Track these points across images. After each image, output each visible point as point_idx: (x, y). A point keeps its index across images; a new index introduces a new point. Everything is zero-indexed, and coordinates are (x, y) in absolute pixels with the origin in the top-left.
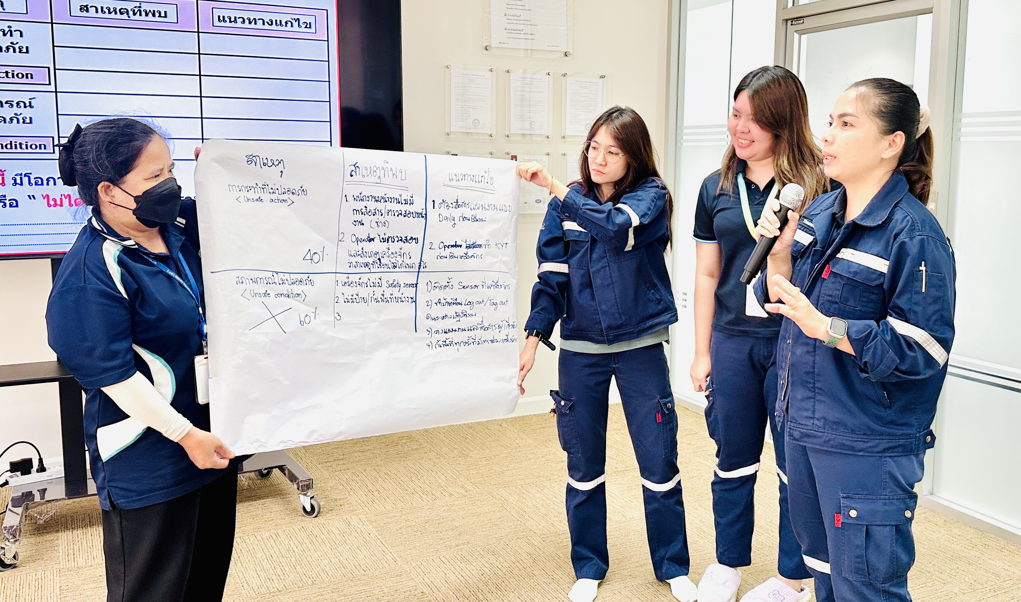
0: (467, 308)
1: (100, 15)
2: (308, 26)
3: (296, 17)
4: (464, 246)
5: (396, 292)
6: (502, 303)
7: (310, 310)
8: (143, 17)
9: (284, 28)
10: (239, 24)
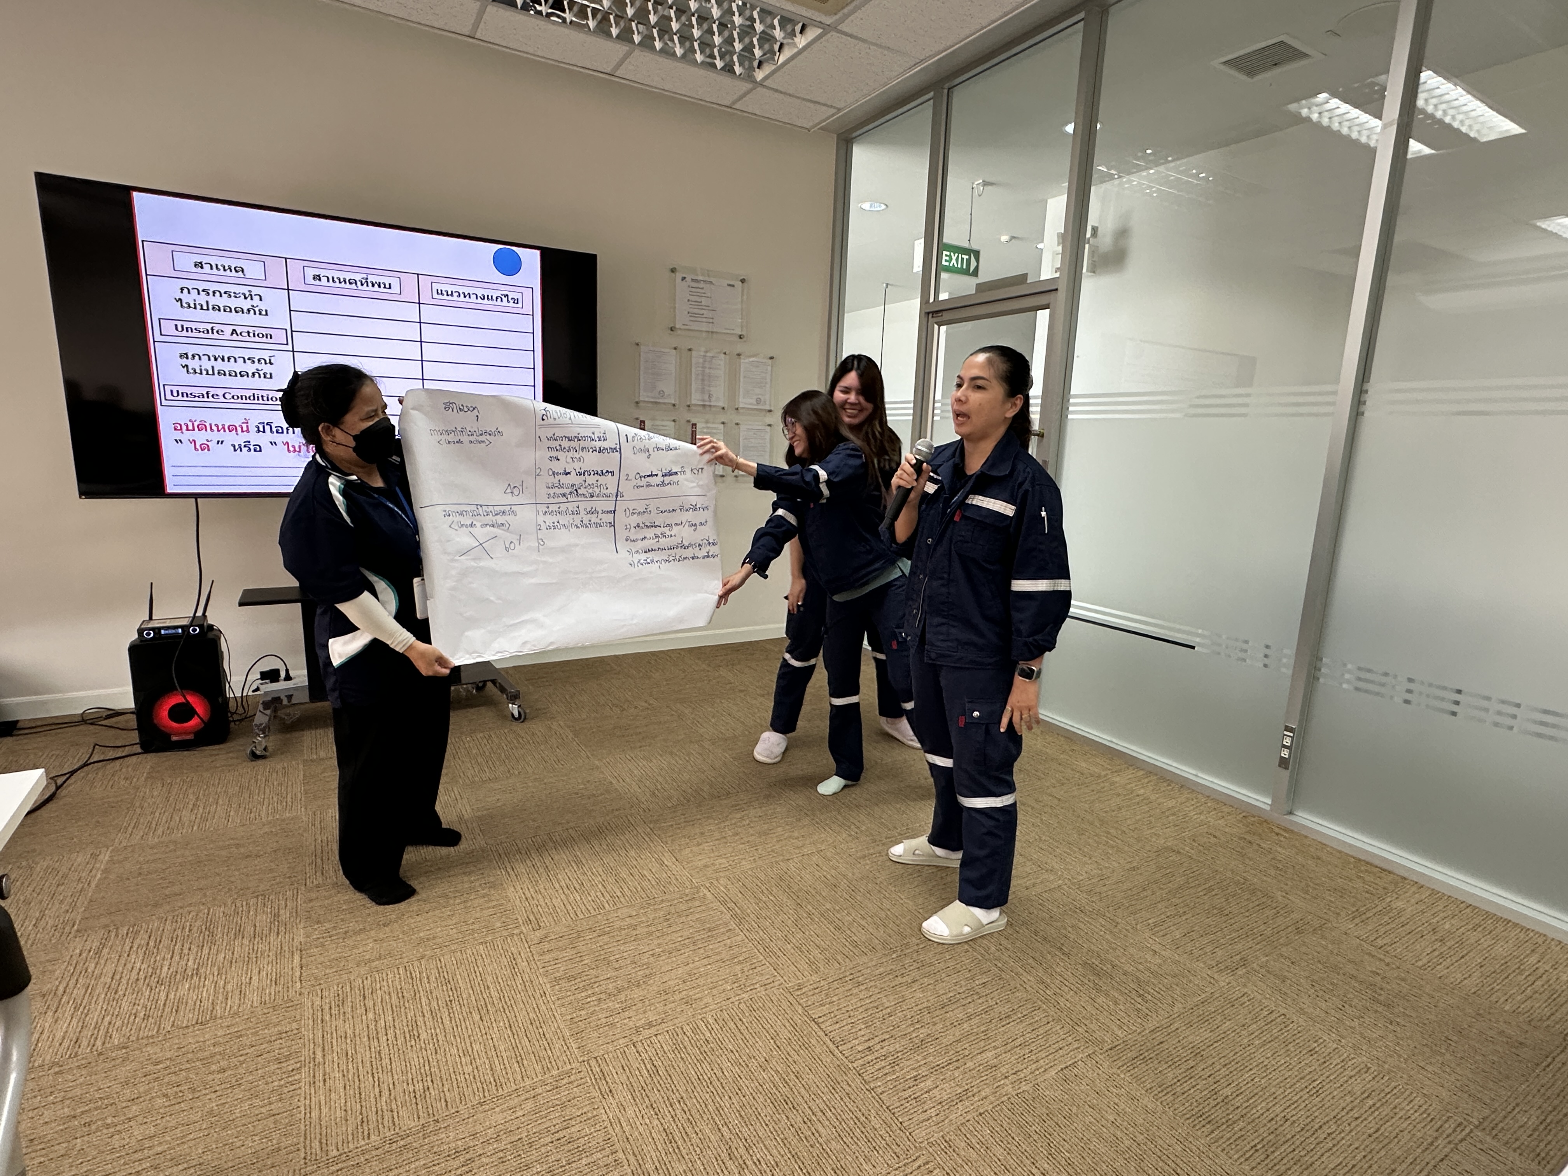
0: (666, 530)
1: (331, 283)
2: (516, 301)
3: (505, 293)
4: (660, 474)
5: (594, 518)
6: (701, 524)
7: (515, 538)
8: (370, 287)
9: (494, 302)
10: (455, 297)
